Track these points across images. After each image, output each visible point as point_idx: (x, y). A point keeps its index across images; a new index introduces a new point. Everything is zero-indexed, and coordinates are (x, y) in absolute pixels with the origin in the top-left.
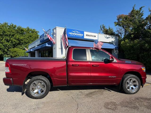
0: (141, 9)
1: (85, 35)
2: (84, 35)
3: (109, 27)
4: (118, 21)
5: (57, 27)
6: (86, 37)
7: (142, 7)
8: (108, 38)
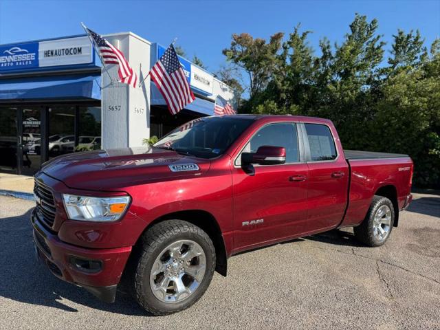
0: (304, 34)
1: (192, 76)
2: (190, 75)
3: (196, 58)
4: (232, 49)
5: (131, 33)
6: (194, 83)
7: (308, 32)
8: (224, 90)
